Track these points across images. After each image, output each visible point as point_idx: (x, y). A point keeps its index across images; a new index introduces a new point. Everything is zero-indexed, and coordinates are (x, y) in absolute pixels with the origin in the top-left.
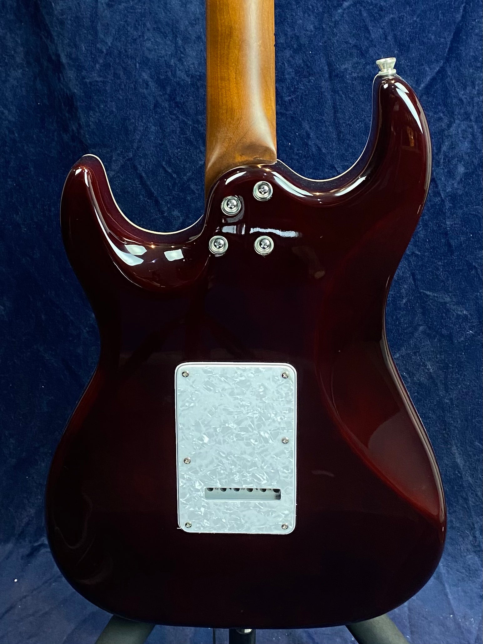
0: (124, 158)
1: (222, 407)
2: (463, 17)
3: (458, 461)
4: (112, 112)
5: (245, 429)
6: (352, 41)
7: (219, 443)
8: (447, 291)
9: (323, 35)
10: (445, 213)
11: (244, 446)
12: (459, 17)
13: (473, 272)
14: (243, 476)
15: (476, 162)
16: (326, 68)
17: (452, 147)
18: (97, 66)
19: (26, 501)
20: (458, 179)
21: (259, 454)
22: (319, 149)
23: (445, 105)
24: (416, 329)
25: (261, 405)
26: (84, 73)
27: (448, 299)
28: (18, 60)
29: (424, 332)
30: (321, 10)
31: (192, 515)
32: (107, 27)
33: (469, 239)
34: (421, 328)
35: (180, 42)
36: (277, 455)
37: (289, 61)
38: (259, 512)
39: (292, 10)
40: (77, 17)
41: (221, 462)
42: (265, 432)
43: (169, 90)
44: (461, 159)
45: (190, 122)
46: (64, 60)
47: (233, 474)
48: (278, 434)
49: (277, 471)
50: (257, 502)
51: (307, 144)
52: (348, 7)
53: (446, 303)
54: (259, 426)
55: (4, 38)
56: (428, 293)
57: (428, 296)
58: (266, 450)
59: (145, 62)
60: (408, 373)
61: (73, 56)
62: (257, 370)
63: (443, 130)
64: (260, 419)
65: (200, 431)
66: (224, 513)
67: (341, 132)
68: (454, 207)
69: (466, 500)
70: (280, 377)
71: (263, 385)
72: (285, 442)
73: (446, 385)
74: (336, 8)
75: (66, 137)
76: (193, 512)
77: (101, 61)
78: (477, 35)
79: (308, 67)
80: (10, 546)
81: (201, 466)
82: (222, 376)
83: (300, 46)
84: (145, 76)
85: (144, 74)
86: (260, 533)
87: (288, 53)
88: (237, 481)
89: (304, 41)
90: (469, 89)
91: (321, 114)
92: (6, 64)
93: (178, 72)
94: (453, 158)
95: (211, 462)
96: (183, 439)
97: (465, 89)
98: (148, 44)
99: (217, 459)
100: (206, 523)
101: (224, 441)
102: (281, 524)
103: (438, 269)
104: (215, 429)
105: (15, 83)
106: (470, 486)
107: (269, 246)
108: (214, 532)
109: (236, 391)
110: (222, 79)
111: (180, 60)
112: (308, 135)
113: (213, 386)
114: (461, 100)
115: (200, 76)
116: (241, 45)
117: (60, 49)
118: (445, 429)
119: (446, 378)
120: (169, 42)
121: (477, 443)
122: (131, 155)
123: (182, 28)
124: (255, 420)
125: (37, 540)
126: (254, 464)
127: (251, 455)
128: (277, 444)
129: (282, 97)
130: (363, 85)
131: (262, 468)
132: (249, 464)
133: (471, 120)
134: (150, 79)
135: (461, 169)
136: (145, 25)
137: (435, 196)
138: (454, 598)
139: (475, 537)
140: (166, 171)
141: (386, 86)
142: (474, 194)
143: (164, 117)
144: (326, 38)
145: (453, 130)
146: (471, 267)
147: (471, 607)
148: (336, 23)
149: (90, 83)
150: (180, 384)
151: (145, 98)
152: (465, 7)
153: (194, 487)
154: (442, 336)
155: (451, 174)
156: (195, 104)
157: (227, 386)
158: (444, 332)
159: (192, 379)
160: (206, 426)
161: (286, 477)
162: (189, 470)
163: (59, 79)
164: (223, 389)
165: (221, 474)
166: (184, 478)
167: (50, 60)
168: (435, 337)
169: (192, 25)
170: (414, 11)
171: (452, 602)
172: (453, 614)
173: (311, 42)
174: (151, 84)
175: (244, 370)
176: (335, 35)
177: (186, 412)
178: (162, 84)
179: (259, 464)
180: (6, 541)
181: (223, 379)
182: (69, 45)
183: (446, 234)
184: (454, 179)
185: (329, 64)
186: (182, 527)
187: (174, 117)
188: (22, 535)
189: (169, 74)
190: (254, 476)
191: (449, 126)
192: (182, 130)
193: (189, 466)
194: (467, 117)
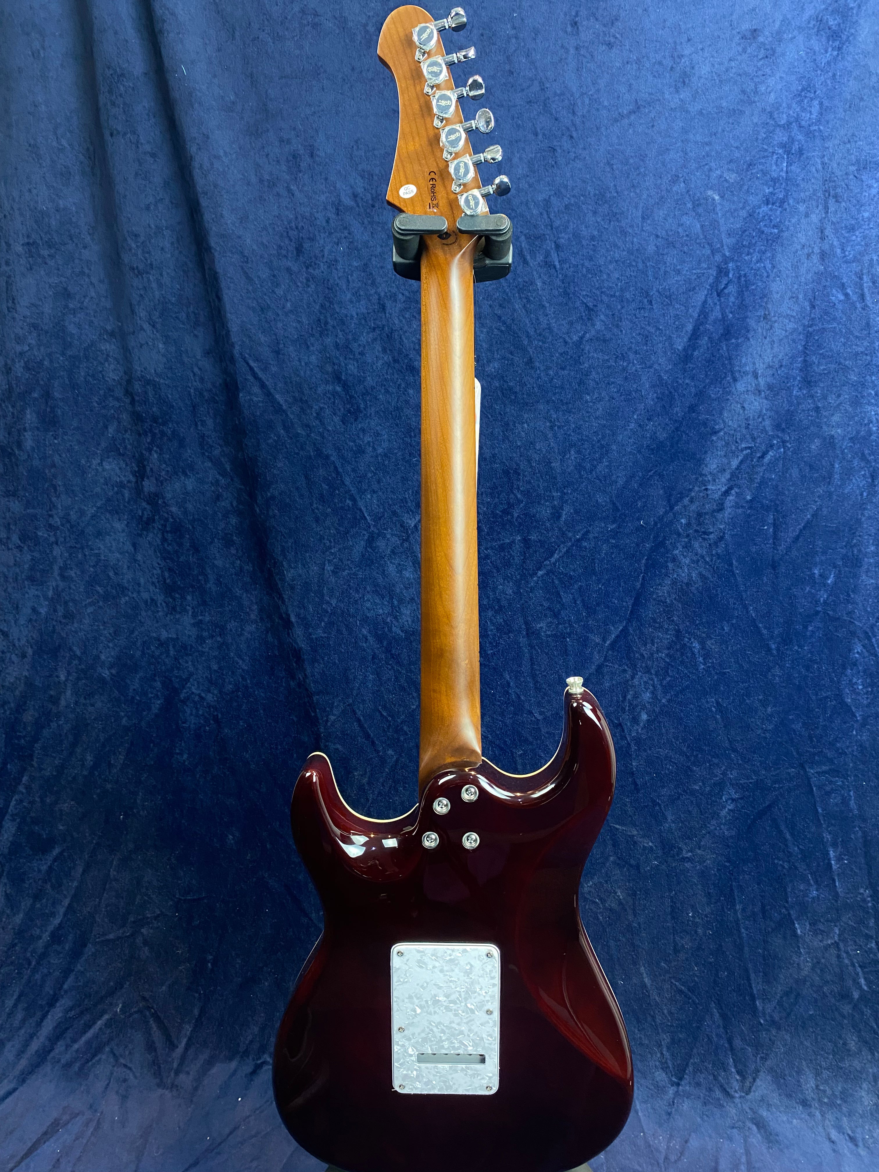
0: (344, 703)
1: (433, 982)
2: (642, 584)
3: (646, 980)
4: (334, 664)
5: (454, 1002)
6: (546, 604)
7: (430, 1014)
8: (635, 825)
9: (521, 599)
10: (631, 755)
11: (452, 1016)
12: (638, 585)
13: (657, 808)
14: (452, 1043)
15: (657, 710)
16: (523, 626)
17: (636, 696)
18: (323, 624)
19: (250, 1019)
20: (642, 724)
21: (467, 1023)
22: (519, 697)
23: (629, 659)
24: (607, 859)
25: (467, 980)
26: (310, 630)
27: (635, 833)
28: (253, 616)
29: (614, 863)
30: (518, 577)
31: (406, 1077)
32: (332, 591)
33: (653, 779)
34: (612, 858)
35: (396, 602)
36: (482, 1024)
37: (491, 620)
38: (466, 1075)
39: (493, 577)
40: (306, 583)
41: (432, 1030)
42: (472, 1004)
43: (385, 644)
44: (644, 708)
45: (404, 672)
46: (293, 619)
47: (443, 1041)
48: (483, 1006)
49: (482, 1039)
50: (464, 1066)
51: (508, 692)
52: (542, 576)
53: (633, 836)
54: (466, 999)
55: (241, 598)
56: (618, 826)
57: (617, 829)
58: (473, 1020)
59: (365, 620)
60: (601, 899)
61: (302, 616)
62: (465, 951)
63: (628, 681)
64: (467, 992)
65: (413, 1003)
66: (434, 1075)
67: (537, 682)
68: (639, 750)
69: (653, 1017)
70: (485, 957)
71: (469, 963)
72: (489, 1012)
73: (634, 910)
74: (532, 576)
75: (292, 684)
76: (406, 1075)
77: (326, 620)
78: (654, 599)
79: (508, 625)
80: (234, 1064)
81: (413, 1034)
82: (432, 955)
83: (501, 607)
84: (365, 632)
85: (363, 630)
86: (467, 1093)
87: (490, 613)
88: (446, 1048)
89: (504, 603)
90: (649, 646)
91: (520, 666)
92: (242, 620)
93: (394, 629)
94: (637, 706)
95: (423, 1031)
96: (398, 1011)
97: (645, 645)
98: (368, 605)
99: (428, 1027)
100: (418, 1085)
101: (435, 1012)
102: (486, 1085)
103: (626, 806)
104: (427, 1002)
105: (249, 636)
106: (657, 1004)
107: (476, 841)
108: (426, 1093)
109: (445, 968)
110: (434, 691)
111: (396, 618)
112: (509, 684)
113: (425, 964)
114: (642, 655)
115: (413, 632)
116: (451, 664)
117: (290, 610)
118: (634, 951)
119: (634, 904)
120: (386, 603)
121: (663, 964)
122: (351, 701)
123: (398, 591)
124: (463, 994)
125: (260, 1058)
126: (461, 1032)
127: (458, 1024)
128: (481, 1015)
129: (485, 651)
130: (556, 641)
131: (469, 1036)
132: (457, 1032)
133: (651, 674)
134: (368, 635)
135: (644, 717)
136: (365, 588)
137: (622, 739)
138: (645, 1115)
139: (662, 1054)
140: (382, 715)
141: (575, 705)
142: (656, 738)
143: (380, 667)
144: (523, 601)
145: (636, 682)
146: (655, 803)
147: (660, 1125)
148: (532, 589)
149: (316, 639)
150: (396, 962)
151: (364, 650)
152: (643, 577)
153: (407, 1053)
154: (631, 866)
155: (635, 720)
156: (409, 656)
157: (437, 964)
158: (633, 862)
159: (407, 958)
160: (418, 998)
161: (490, 1044)
162: (403, 1037)
163: (288, 634)
164: (434, 967)
165: (432, 1041)
166: (398, 1045)
167: (281, 617)
168: (624, 866)
169: (406, 588)
170: (599, 581)
171: (642, 1118)
172: (643, 1132)
173: (510, 604)
174: (371, 639)
175: (453, 951)
176: (531, 599)
177: (401, 987)
178: (379, 639)
179: (466, 1032)
180: (231, 1059)
181: (433, 958)
182: (299, 607)
183: (633, 773)
184: (638, 725)
185: (526, 623)
186: (397, 1088)
187: (389, 667)
188: (246, 1053)
189: (386, 629)
190: (461, 1042)
191: (633, 678)
192: (396, 678)
193: (403, 1034)
194: (648, 670)
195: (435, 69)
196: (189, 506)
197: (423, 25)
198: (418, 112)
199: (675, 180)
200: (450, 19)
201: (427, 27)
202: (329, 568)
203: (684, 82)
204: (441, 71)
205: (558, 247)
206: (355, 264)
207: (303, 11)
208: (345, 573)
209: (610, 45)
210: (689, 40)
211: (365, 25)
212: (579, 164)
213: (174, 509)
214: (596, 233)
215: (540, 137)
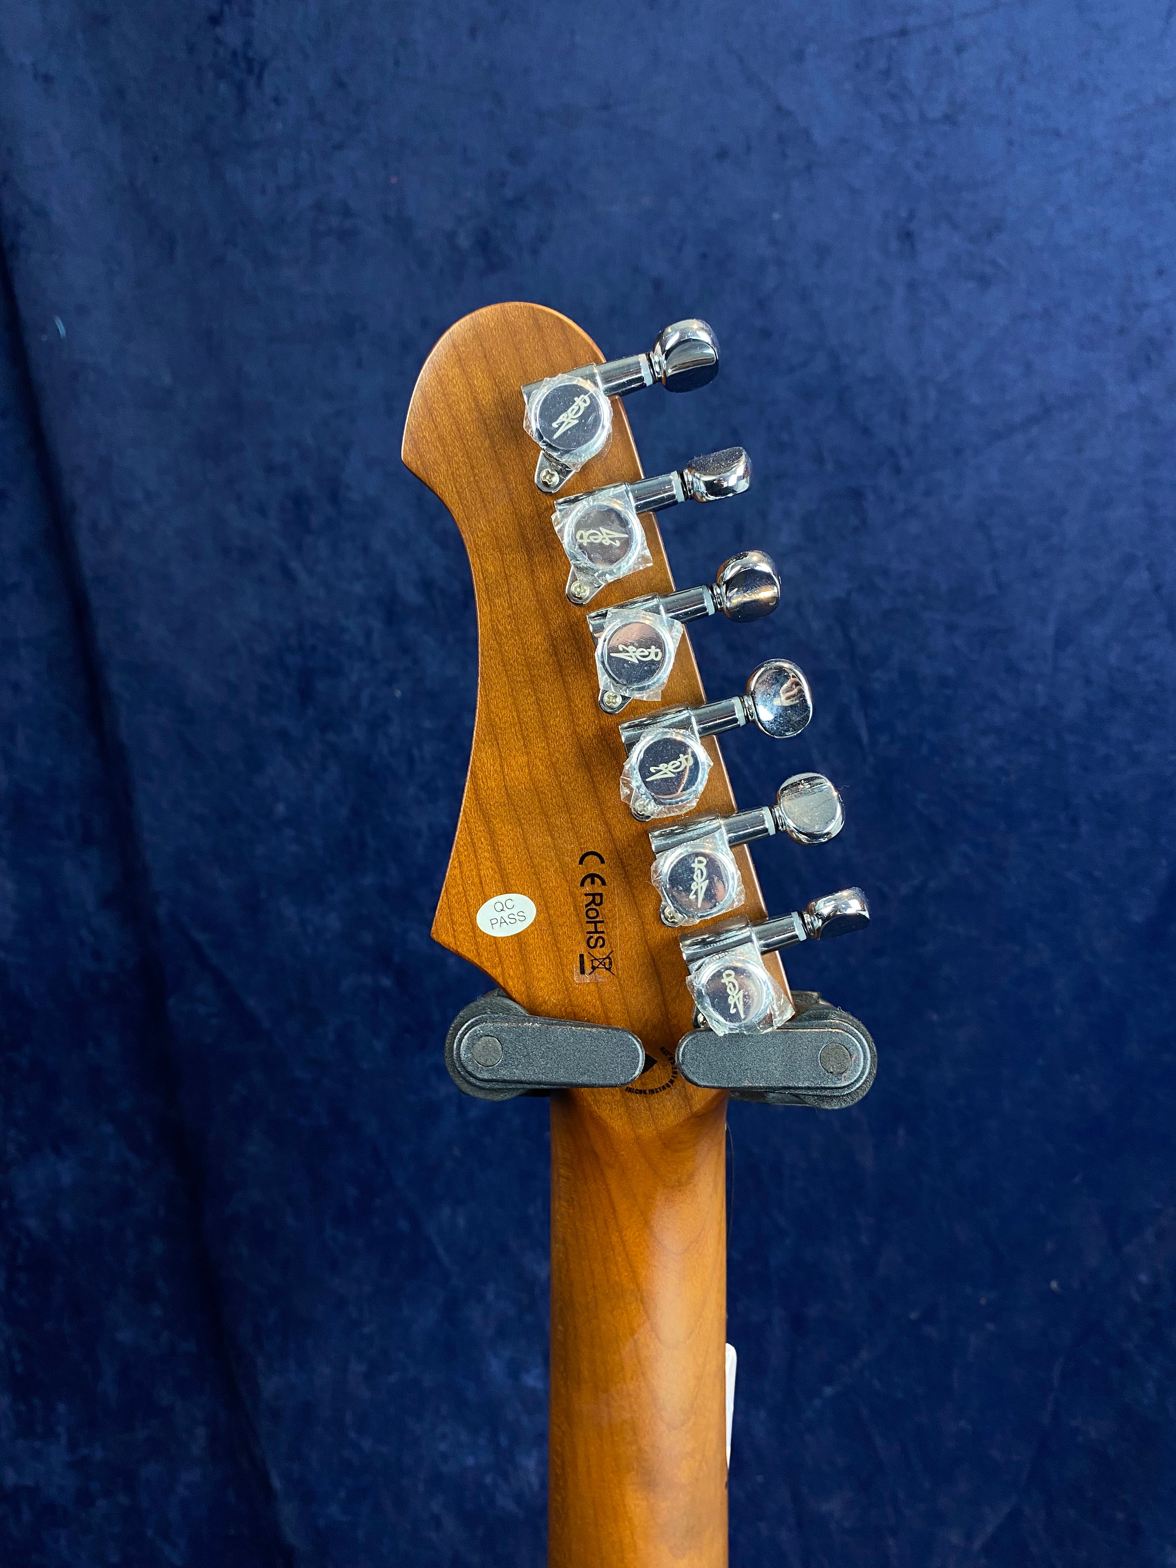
195: (606, 536)
196: (66, 1218)
197: (562, 380)
198: (541, 658)
199: (1129, 563)
200: (658, 356)
201: (579, 391)
202: (357, 1368)
203: (1148, 359)
204: (627, 544)
205: (867, 699)
206: (427, 724)
207: (319, 207)
208: (393, 1378)
209: (984, 281)
210: (1160, 272)
211: (451, 236)
212: (914, 527)
213: (32, 1223)
214: (950, 671)
215: (830, 467)
